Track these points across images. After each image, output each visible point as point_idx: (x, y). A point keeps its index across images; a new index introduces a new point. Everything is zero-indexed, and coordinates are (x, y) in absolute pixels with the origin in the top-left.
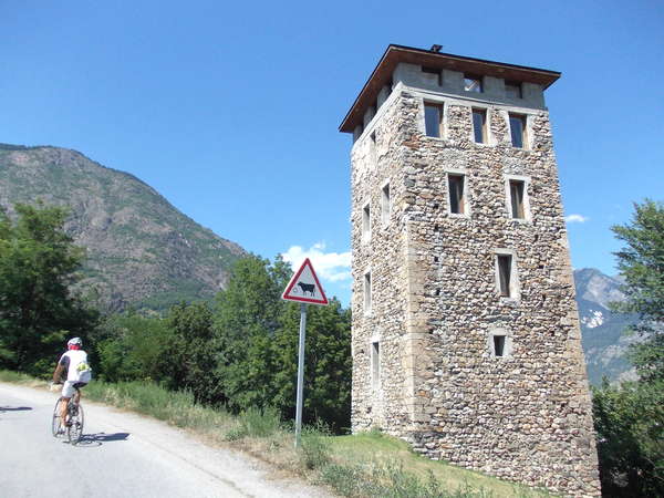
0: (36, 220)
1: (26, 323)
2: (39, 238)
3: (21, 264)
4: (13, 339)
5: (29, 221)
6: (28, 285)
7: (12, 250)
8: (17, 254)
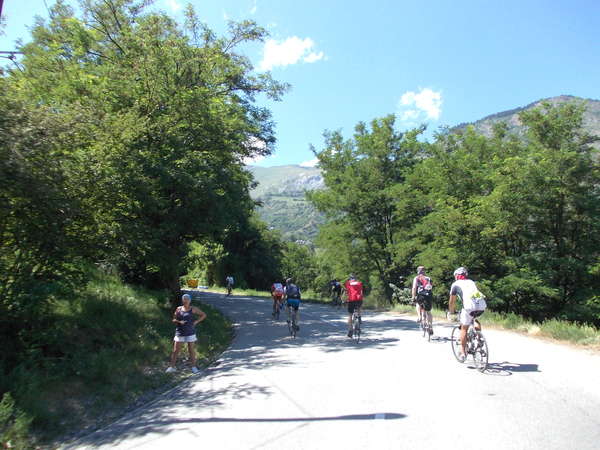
0: (546, 124)
1: (562, 252)
2: (555, 146)
3: (540, 182)
4: (551, 274)
5: (539, 128)
6: (555, 206)
7: (527, 167)
8: (533, 172)
